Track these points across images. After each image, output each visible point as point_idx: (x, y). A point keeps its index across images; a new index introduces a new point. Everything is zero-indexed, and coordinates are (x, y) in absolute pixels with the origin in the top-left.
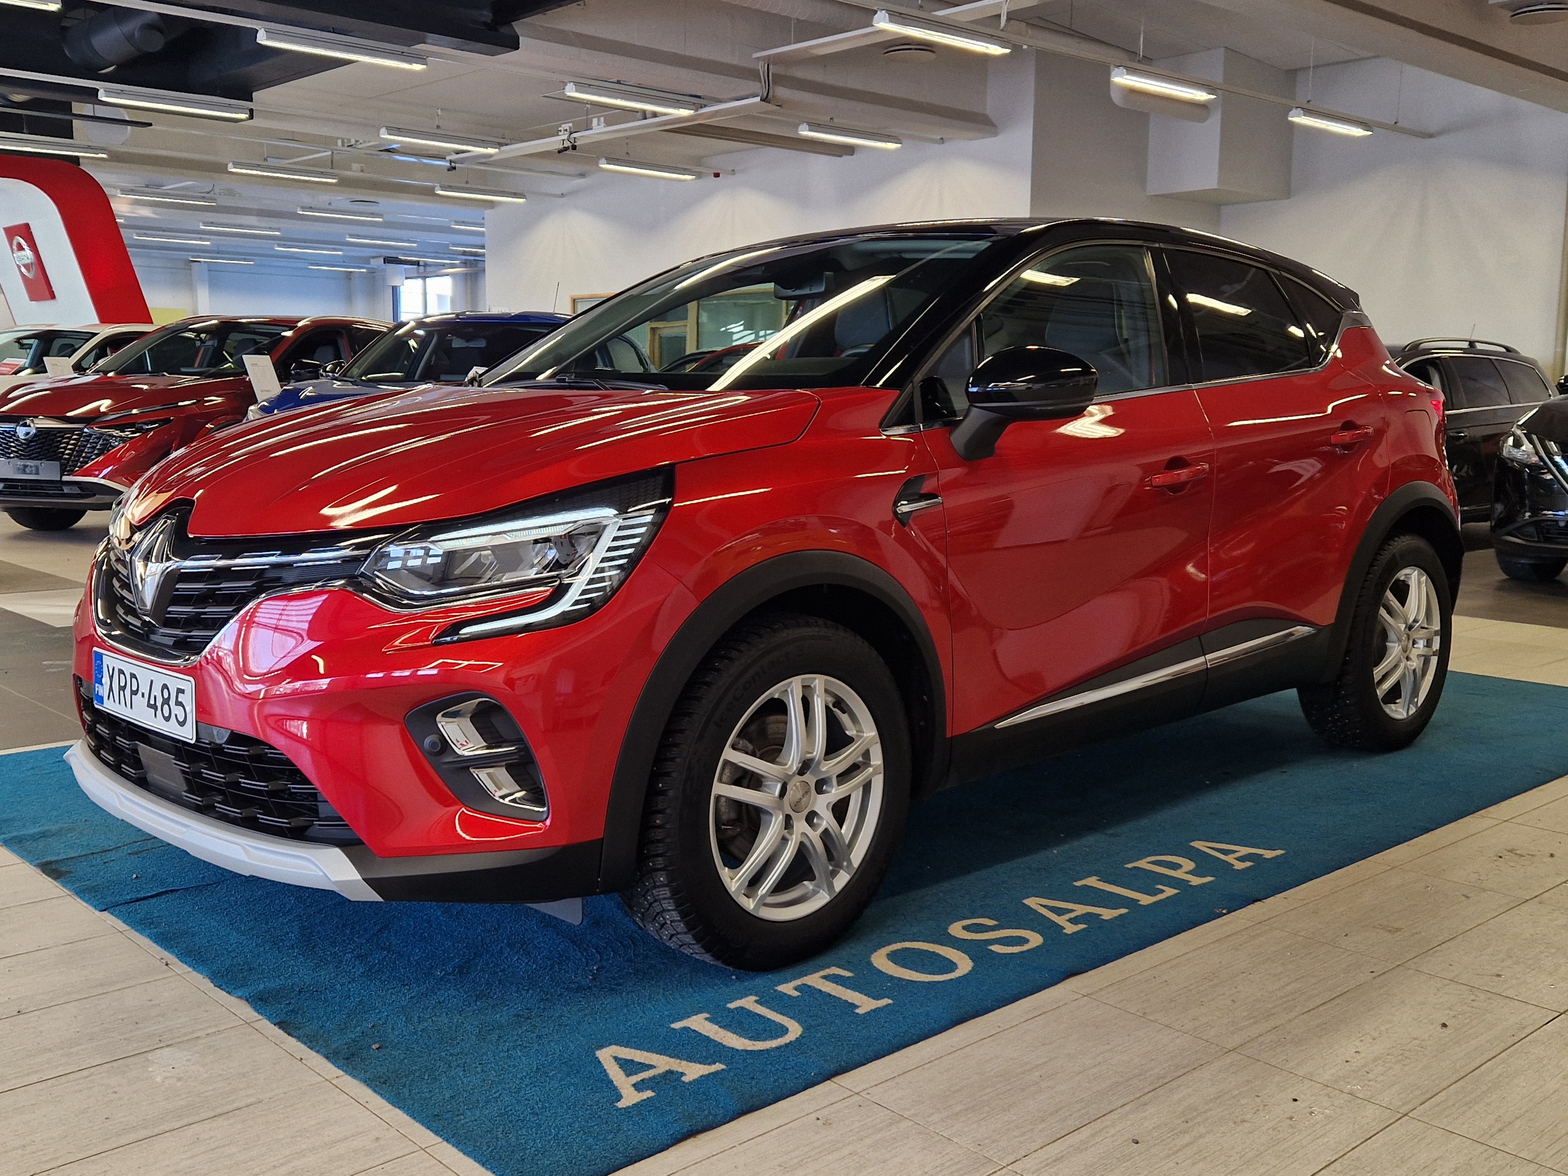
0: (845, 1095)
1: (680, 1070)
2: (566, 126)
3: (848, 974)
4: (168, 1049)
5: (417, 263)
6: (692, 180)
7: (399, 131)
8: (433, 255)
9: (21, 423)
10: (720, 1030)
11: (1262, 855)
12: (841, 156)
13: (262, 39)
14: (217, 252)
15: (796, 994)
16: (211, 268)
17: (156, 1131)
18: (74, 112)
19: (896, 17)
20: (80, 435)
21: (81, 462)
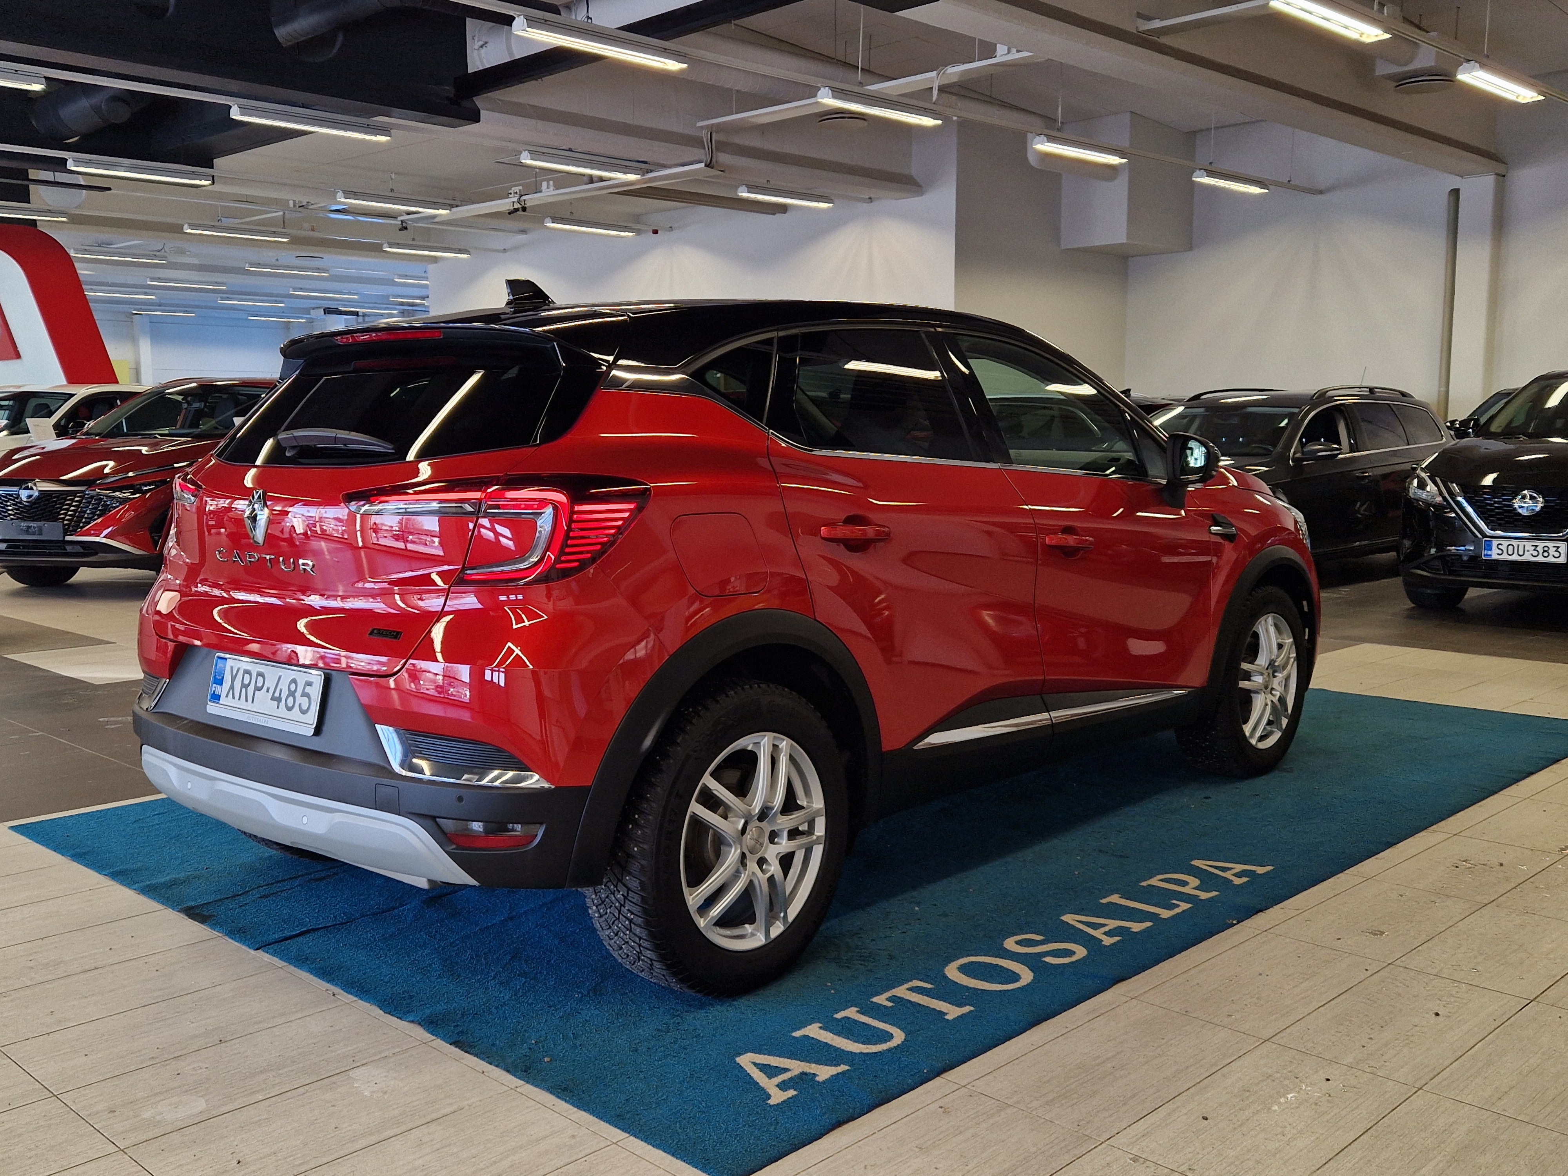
0: (954, 1089)
1: (812, 1072)
2: (517, 189)
3: (929, 986)
4: (364, 1068)
5: (356, 314)
6: (633, 236)
7: (355, 195)
8: (372, 305)
9: (23, 487)
10: (835, 1037)
11: (1255, 871)
12: (774, 214)
13: (236, 114)
14: (159, 305)
15: (890, 1004)
16: (153, 321)
17: (382, 1137)
18: (30, 177)
19: (838, 93)
20: (82, 497)
21: (83, 523)
